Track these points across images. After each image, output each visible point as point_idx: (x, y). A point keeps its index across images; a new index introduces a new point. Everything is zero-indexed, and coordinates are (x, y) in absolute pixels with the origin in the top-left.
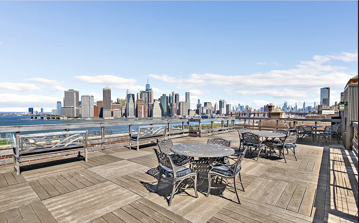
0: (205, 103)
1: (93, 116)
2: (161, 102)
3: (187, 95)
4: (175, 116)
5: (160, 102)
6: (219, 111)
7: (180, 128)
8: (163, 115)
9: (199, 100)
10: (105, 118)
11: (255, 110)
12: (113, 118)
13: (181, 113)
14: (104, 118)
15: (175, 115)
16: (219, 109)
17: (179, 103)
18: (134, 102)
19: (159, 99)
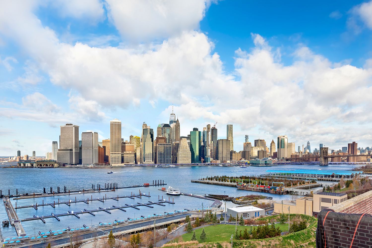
0: (255, 141)
1: (97, 162)
2: (191, 141)
3: (230, 128)
4: (211, 162)
5: (189, 141)
6: (276, 152)
7: (216, 180)
8: (193, 160)
9: (247, 137)
10: (113, 165)
11: (333, 151)
12: (123, 165)
13: (220, 156)
14: (111, 166)
15: (211, 159)
16: (276, 150)
17: (218, 142)
18: (152, 141)
19: (189, 136)
